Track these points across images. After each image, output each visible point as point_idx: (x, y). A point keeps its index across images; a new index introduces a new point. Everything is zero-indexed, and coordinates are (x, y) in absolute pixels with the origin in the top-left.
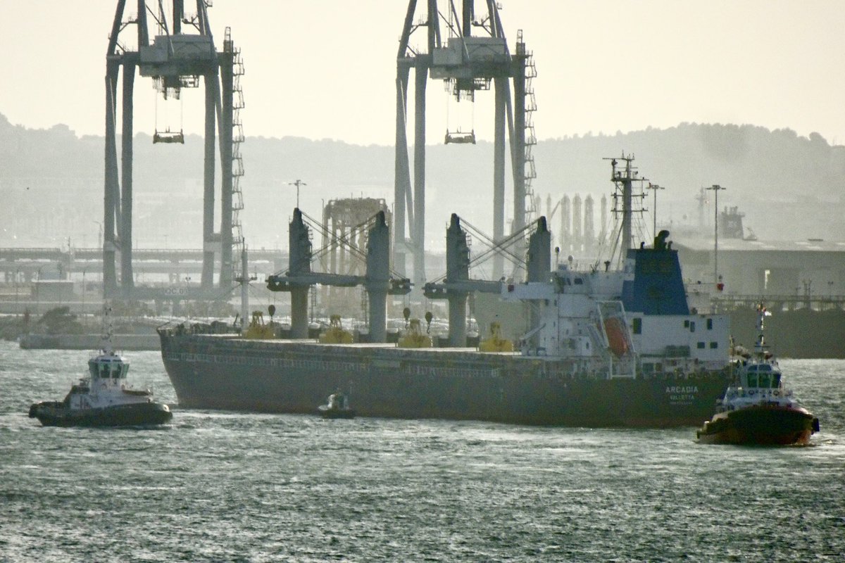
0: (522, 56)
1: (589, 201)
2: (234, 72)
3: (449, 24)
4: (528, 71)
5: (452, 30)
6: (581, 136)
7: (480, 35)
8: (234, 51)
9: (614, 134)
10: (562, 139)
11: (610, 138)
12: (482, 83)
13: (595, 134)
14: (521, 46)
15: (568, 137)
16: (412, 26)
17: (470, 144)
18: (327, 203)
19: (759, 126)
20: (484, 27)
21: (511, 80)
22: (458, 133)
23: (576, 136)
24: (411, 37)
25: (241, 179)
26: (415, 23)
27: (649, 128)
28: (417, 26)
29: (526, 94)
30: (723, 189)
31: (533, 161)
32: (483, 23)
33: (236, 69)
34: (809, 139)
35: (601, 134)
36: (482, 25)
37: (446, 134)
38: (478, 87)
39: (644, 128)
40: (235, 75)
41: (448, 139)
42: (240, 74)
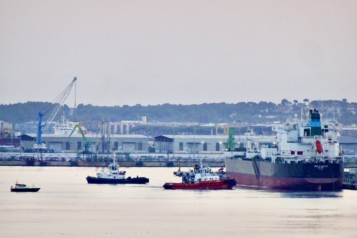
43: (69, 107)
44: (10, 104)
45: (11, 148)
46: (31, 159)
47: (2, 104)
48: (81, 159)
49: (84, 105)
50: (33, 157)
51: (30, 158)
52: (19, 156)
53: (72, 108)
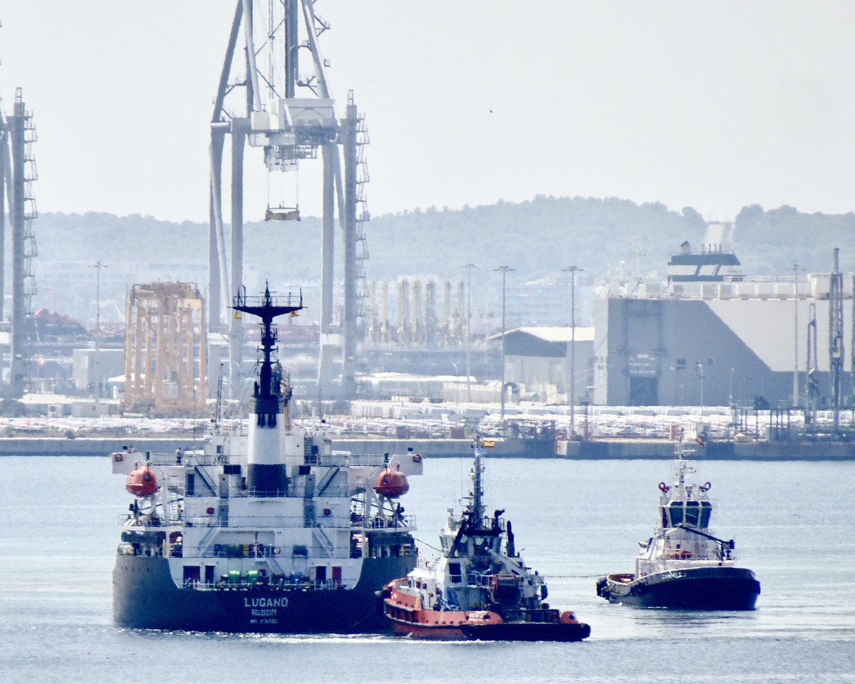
0: (352, 121)
1: (431, 286)
2: (26, 139)
3: (269, 83)
4: (359, 137)
5: (274, 90)
6: (424, 210)
7: (304, 96)
8: (25, 115)
9: (460, 208)
10: (402, 214)
11: (457, 212)
12: (307, 150)
13: (440, 209)
14: (352, 109)
15: (409, 212)
16: (228, 86)
17: (294, 222)
18: (131, 289)
19: (625, 199)
20: (310, 87)
21: (341, 147)
22: (280, 208)
23: (417, 210)
24: (226, 99)
25: (34, 260)
26: (231, 81)
27: (501, 202)
28: (233, 86)
29: (358, 163)
30: (581, 270)
31: (365, 239)
32: (309, 82)
33: (27, 135)
34: (682, 215)
35: (446, 208)
36: (307, 85)
37: (266, 208)
38: (302, 156)
39: (495, 202)
40: (27, 142)
41: (269, 215)
42: (32, 141)
43: (706, 218)
44: (466, 208)
45: (464, 387)
46: (545, 430)
47: (434, 207)
48: (747, 430)
49: (766, 210)
50: (553, 422)
51: (540, 425)
52: (496, 418)
53: (717, 223)
